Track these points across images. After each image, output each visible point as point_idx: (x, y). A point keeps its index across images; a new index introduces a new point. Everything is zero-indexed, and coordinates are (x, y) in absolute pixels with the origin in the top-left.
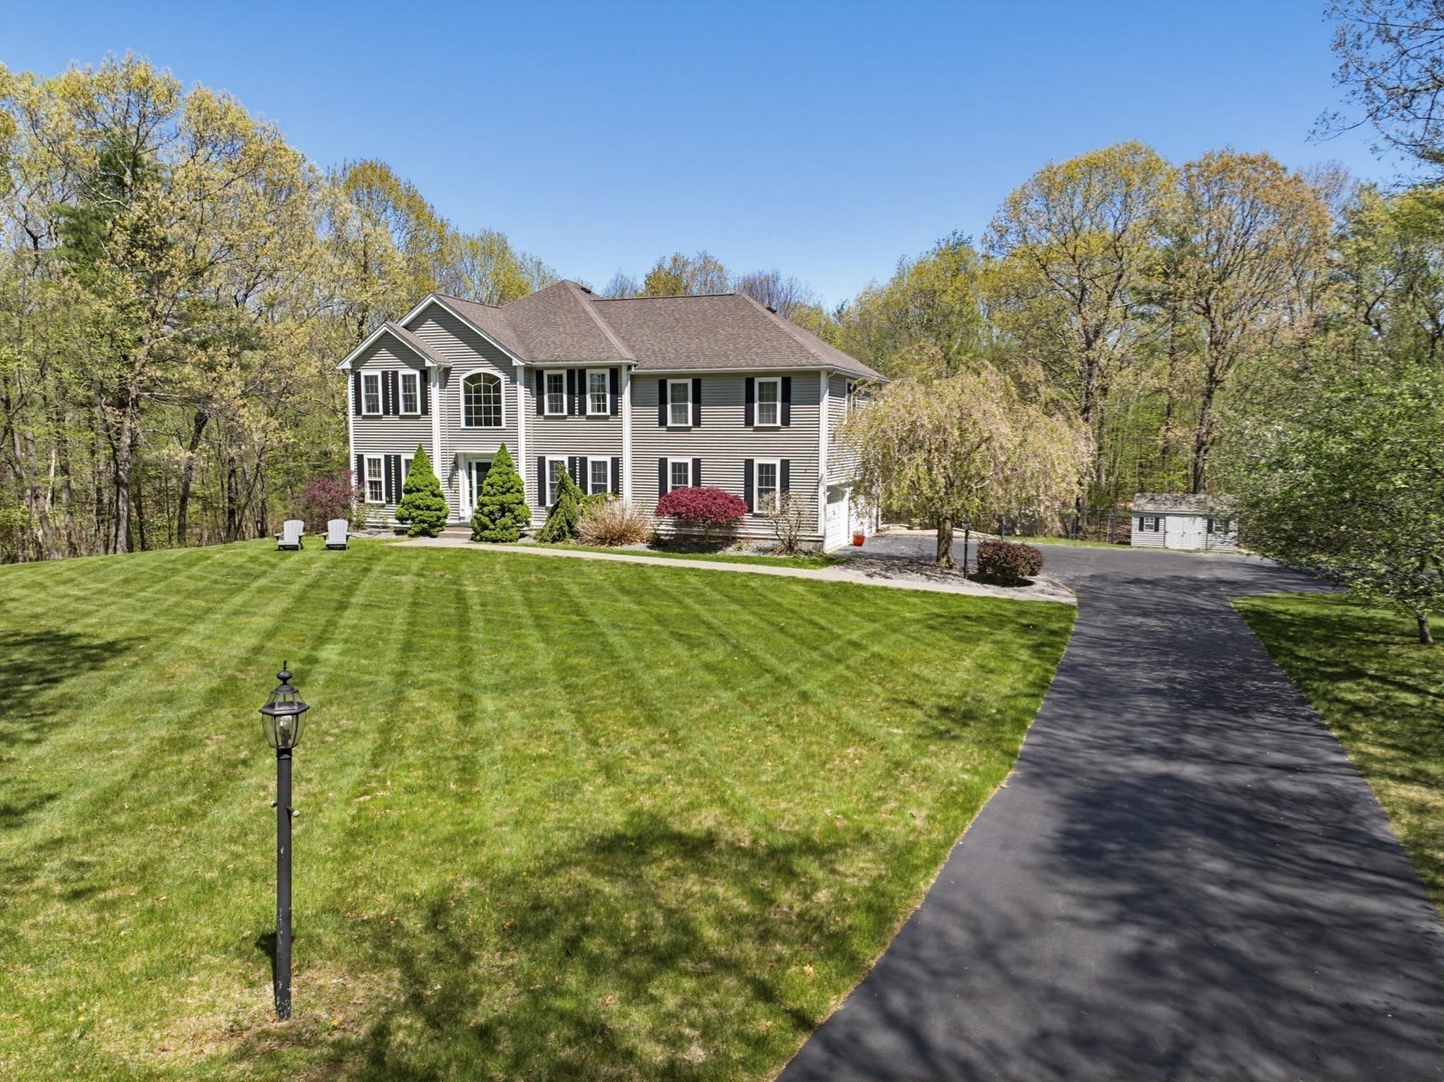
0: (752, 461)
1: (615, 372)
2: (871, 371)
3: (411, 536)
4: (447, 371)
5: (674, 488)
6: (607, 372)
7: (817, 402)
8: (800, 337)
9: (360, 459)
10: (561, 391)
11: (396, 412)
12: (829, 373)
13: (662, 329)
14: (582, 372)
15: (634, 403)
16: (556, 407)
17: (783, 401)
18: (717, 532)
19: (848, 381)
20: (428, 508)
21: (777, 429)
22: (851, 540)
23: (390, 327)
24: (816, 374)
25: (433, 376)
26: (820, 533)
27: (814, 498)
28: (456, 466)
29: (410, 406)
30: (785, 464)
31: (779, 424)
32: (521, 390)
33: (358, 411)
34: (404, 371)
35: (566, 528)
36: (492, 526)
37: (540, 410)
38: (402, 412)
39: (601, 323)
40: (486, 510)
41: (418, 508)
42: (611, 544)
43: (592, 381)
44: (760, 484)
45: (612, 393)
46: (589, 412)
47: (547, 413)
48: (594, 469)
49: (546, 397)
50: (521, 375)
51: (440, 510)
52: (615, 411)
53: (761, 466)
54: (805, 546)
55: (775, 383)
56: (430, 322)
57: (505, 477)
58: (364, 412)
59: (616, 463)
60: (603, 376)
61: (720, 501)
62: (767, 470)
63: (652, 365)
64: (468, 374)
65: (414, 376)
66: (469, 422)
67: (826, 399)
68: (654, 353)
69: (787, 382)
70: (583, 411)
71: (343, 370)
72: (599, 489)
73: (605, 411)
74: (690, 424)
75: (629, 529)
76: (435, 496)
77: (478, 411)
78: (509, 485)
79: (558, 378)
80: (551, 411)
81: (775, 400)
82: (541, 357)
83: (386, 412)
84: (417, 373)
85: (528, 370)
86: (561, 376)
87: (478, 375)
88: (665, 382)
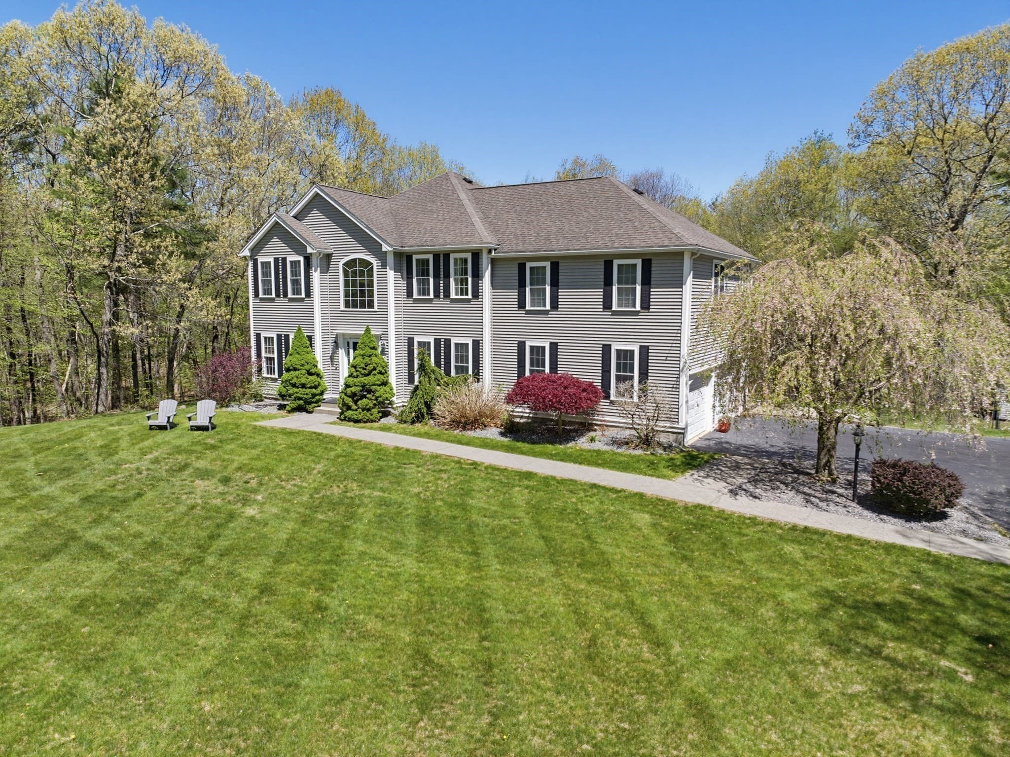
0: (610, 346)
1: (476, 255)
2: (741, 251)
3: (289, 412)
4: (328, 257)
5: (531, 371)
6: (469, 256)
7: (680, 284)
8: (666, 217)
9: (258, 336)
10: (428, 275)
11: (285, 295)
12: (693, 254)
13: (528, 213)
14: (447, 256)
15: (494, 285)
16: (424, 291)
17: (643, 284)
18: (573, 417)
19: (715, 262)
20: (303, 386)
21: (636, 313)
22: (716, 426)
23: (279, 217)
24: (679, 255)
25: (315, 261)
26: (682, 425)
27: (676, 387)
28: (336, 344)
29: (297, 291)
30: (645, 351)
31: (638, 308)
32: (391, 274)
33: (256, 294)
34: (292, 258)
35: (425, 410)
36: (354, 407)
37: (410, 294)
38: (290, 295)
39: (470, 209)
40: (349, 390)
41: (294, 385)
42: (464, 428)
43: (455, 264)
44: (618, 370)
45: (473, 276)
46: (453, 296)
47: (415, 296)
48: (457, 350)
49: (415, 280)
50: (390, 259)
51: (316, 387)
52: (476, 294)
53: (618, 352)
54: (663, 439)
55: (635, 266)
56: (315, 211)
57: (367, 359)
58: (261, 296)
59: (477, 345)
60: (466, 260)
61: (571, 391)
62: (625, 356)
63: (513, 248)
64: (347, 259)
65: (299, 261)
66: (347, 305)
67: (689, 281)
68: (516, 236)
69: (647, 264)
70: (447, 295)
71: (245, 257)
72: (462, 370)
73: (467, 294)
74: (548, 307)
75: (481, 414)
76: (310, 374)
77: (354, 295)
78: (370, 367)
79: (424, 263)
80: (419, 294)
81: (635, 283)
82: (412, 242)
83: (278, 295)
84: (301, 259)
85: (398, 255)
86: (428, 260)
87: (354, 260)
88: (524, 265)
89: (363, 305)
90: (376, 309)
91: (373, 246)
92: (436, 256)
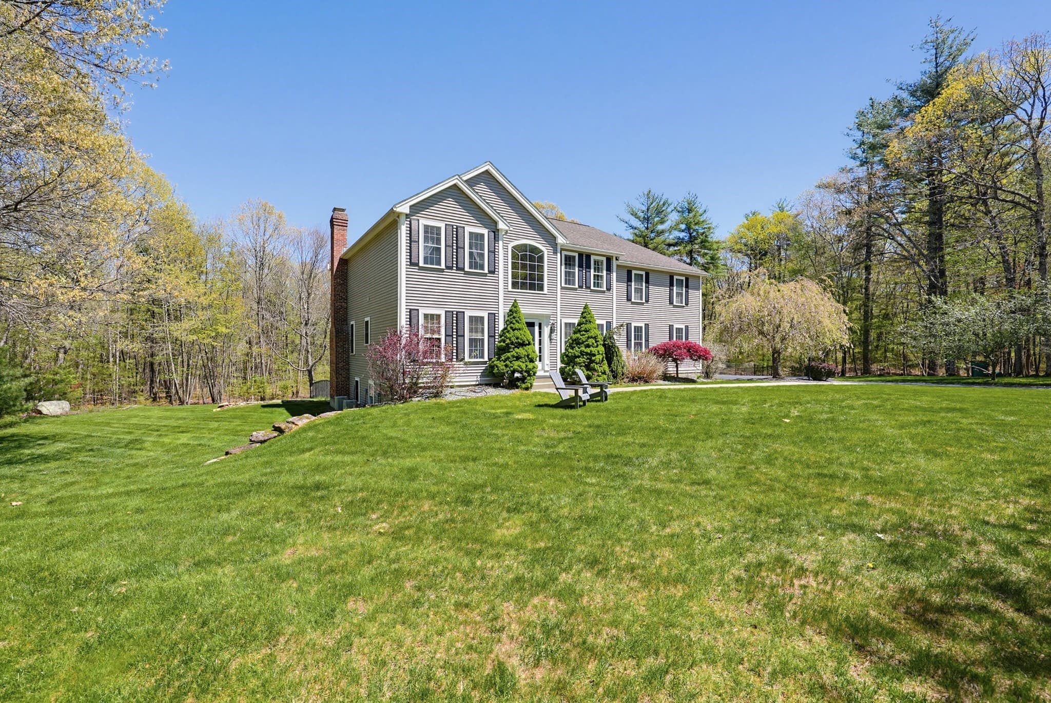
0: (673, 326)
1: (609, 260)
5: (635, 344)
6: (604, 259)
9: (413, 312)
10: (574, 268)
11: (461, 267)
14: (589, 256)
16: (569, 281)
17: (686, 291)
21: (683, 307)
24: (698, 278)
25: (501, 238)
29: (476, 264)
30: (687, 328)
31: (684, 304)
33: (414, 261)
34: (473, 229)
38: (467, 269)
43: (594, 264)
44: (677, 340)
45: (607, 274)
46: (592, 287)
47: (563, 285)
49: (563, 272)
52: (609, 288)
55: (682, 280)
56: (483, 186)
58: (422, 264)
59: (609, 325)
60: (602, 261)
62: (679, 331)
64: (517, 242)
65: (482, 235)
66: (515, 285)
69: (687, 280)
70: (588, 286)
73: (602, 287)
74: (644, 301)
77: (523, 277)
80: (566, 283)
81: (682, 290)
83: (449, 266)
84: (486, 233)
86: (573, 258)
87: (525, 245)
88: (631, 271)
89: (532, 287)
90: (546, 291)
91: (550, 239)
92: (581, 255)
